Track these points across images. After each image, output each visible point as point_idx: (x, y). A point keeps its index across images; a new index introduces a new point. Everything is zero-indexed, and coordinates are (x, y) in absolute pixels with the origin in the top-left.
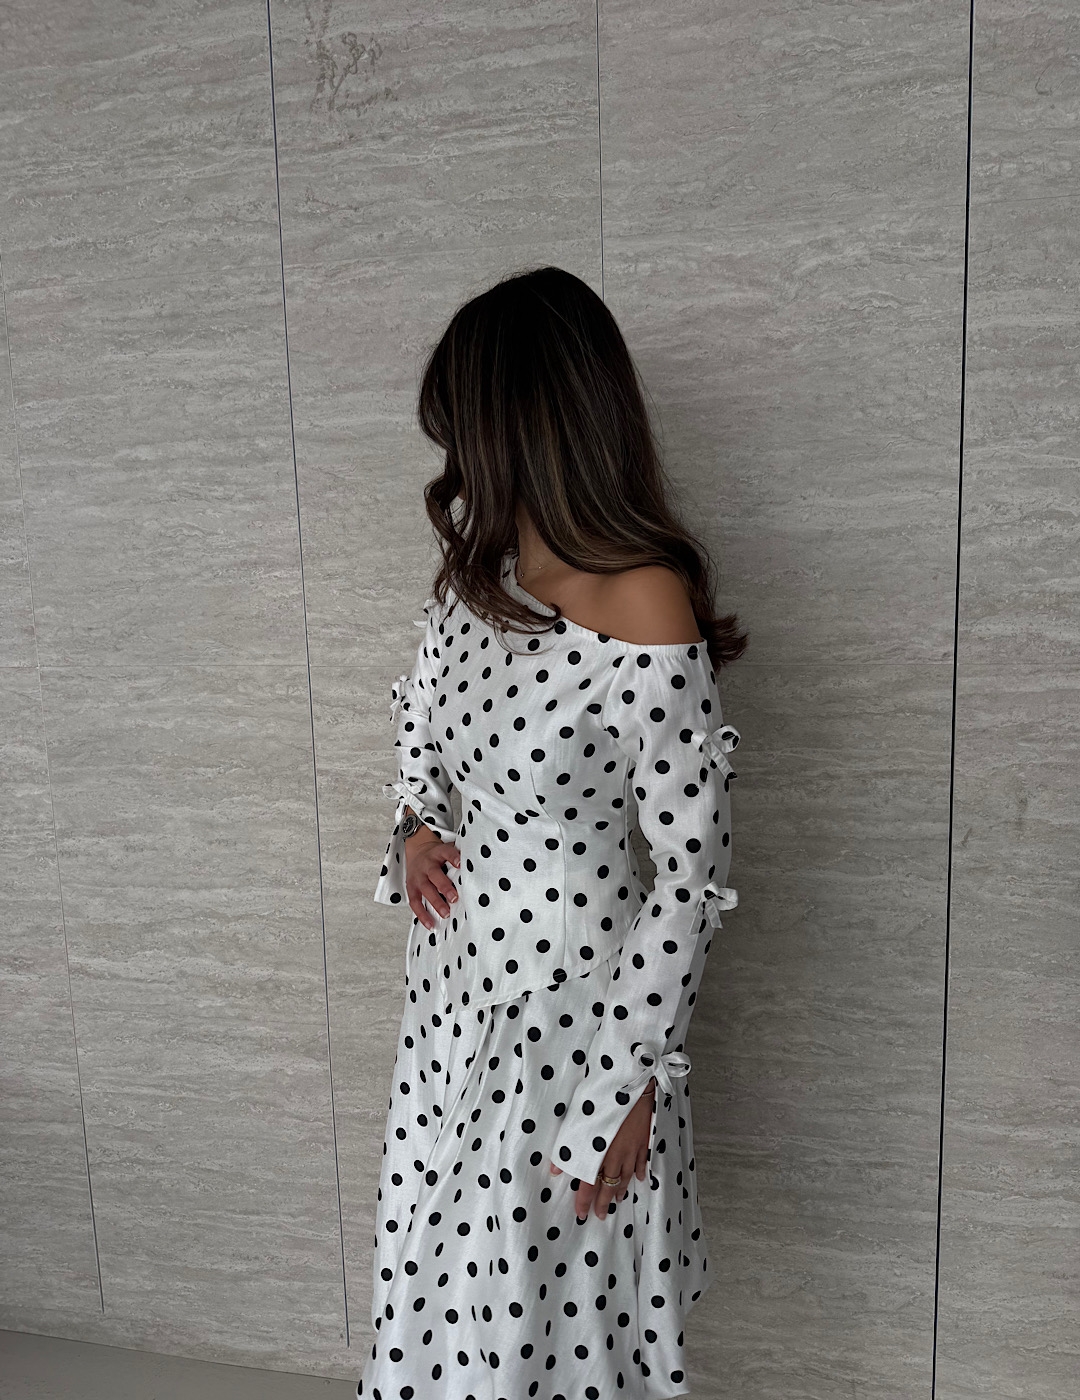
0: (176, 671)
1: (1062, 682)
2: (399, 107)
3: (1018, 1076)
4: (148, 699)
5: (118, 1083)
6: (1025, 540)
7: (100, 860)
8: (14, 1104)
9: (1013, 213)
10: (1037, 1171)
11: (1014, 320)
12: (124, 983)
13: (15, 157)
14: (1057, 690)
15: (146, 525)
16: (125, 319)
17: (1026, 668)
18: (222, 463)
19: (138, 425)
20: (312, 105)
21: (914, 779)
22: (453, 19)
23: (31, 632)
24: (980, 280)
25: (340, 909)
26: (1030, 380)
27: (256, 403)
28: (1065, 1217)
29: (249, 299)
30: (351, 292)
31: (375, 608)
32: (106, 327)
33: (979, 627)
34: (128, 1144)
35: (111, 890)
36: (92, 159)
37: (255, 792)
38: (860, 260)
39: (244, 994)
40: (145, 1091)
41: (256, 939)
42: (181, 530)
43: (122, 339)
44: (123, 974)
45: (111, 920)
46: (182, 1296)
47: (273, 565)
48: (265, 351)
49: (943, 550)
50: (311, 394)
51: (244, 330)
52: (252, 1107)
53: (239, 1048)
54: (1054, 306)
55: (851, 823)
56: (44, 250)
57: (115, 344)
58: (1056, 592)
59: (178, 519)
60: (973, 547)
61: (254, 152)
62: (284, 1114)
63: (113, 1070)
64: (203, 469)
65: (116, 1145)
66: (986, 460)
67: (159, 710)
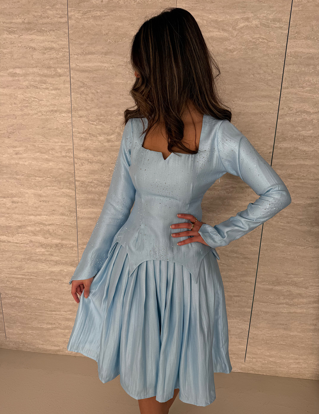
0: (29, 146)
3: (277, 272)
4: (19, 154)
5: (10, 274)
6: (296, 119)
7: (4, 206)
9: (304, 15)
10: (279, 298)
11: (301, 50)
12: (12, 244)
14: (300, 165)
15: (19, 96)
17: (293, 157)
18: (45, 76)
19: (15, 61)
24: (292, 36)
25: (82, 223)
27: (57, 56)
28: (285, 309)
29: (56, 19)
30: (91, 20)
31: (96, 128)
32: (4, 25)
33: (281, 145)
34: (14, 292)
35: (8, 215)
37: (55, 186)
38: (257, 25)
39: (51, 247)
40: (19, 276)
41: (55, 231)
42: (31, 99)
43: (10, 30)
44: (12, 241)
45: (8, 225)
46: (31, 335)
47: (62, 112)
48: (61, 39)
49: (273, 120)
50: (76, 55)
51: (54, 30)
52: (53, 281)
53: (49, 264)
54: (313, 46)
55: (238, 201)
57: (8, 32)
58: (303, 135)
59: (30, 95)
60: (281, 120)
62: (63, 283)
64: (39, 78)
65: (10, 292)
66: (288, 94)
67: (23, 158)
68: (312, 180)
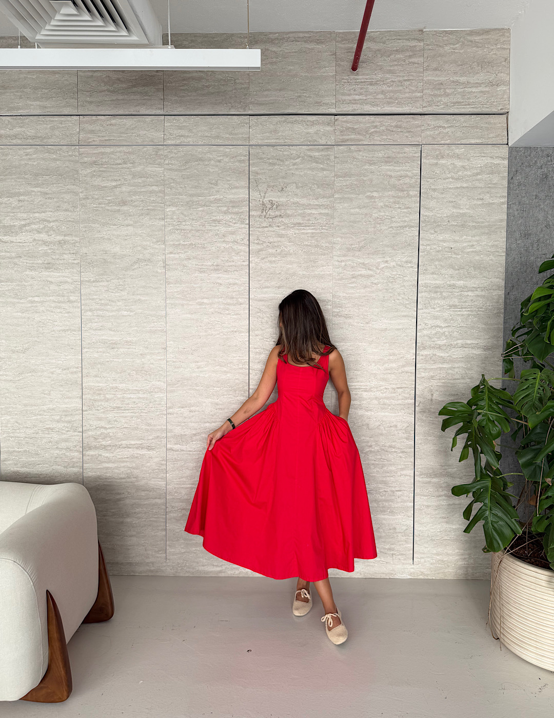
0: (210, 361)
1: (441, 366)
2: (283, 220)
4: (201, 368)
5: (180, 484)
6: (432, 332)
7: (181, 415)
8: (143, 494)
9: (429, 258)
10: (437, 489)
11: (429, 282)
12: (185, 452)
13: (172, 219)
14: (439, 368)
15: (204, 320)
16: (203, 265)
17: (433, 362)
18: (228, 305)
19: (204, 293)
20: (260, 216)
21: (406, 389)
22: (298, 200)
23: (165, 349)
24: (421, 272)
26: (433, 295)
27: (240, 290)
28: (444, 501)
30: (268, 264)
33: (421, 353)
34: (181, 504)
35: (184, 424)
36: (196, 222)
38: (394, 266)
40: (189, 486)
42: (215, 322)
43: (201, 270)
44: (185, 449)
45: (183, 433)
47: (241, 332)
48: (243, 277)
49: (413, 334)
50: (255, 288)
51: (237, 271)
54: (438, 279)
55: (392, 400)
56: (179, 244)
57: (199, 271)
58: (439, 344)
59: (214, 319)
60: (420, 333)
61: (243, 226)
63: (178, 480)
64: (223, 306)
65: (177, 504)
66: (423, 313)
67: (204, 371)
68: (451, 380)
